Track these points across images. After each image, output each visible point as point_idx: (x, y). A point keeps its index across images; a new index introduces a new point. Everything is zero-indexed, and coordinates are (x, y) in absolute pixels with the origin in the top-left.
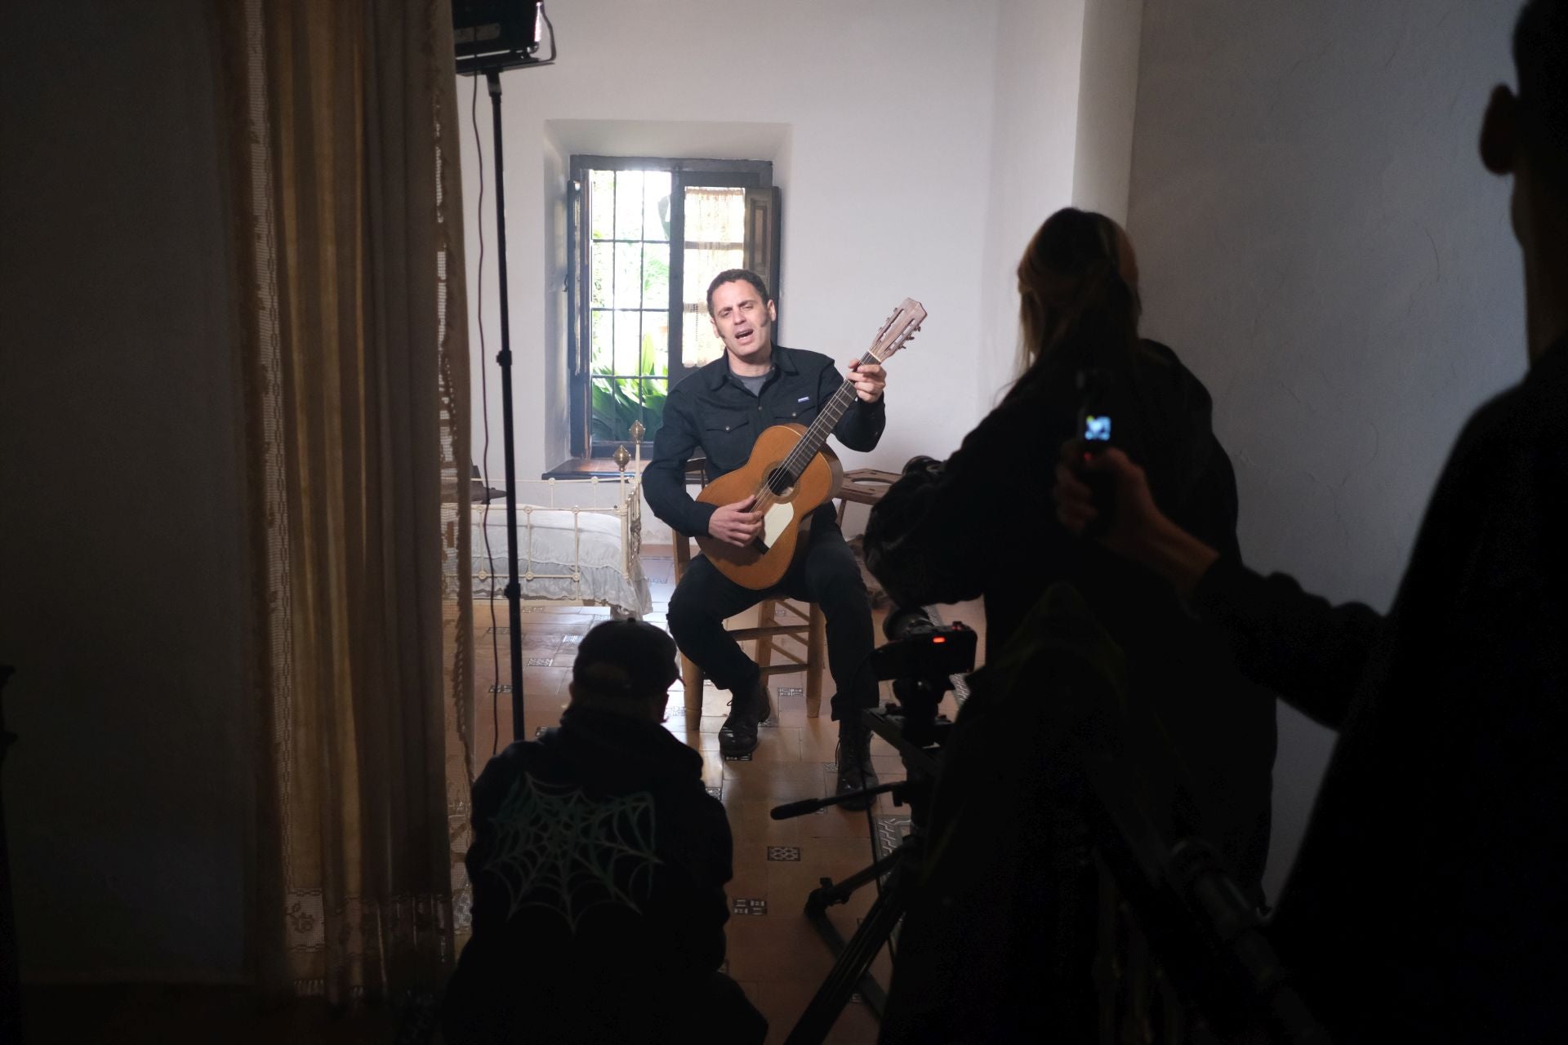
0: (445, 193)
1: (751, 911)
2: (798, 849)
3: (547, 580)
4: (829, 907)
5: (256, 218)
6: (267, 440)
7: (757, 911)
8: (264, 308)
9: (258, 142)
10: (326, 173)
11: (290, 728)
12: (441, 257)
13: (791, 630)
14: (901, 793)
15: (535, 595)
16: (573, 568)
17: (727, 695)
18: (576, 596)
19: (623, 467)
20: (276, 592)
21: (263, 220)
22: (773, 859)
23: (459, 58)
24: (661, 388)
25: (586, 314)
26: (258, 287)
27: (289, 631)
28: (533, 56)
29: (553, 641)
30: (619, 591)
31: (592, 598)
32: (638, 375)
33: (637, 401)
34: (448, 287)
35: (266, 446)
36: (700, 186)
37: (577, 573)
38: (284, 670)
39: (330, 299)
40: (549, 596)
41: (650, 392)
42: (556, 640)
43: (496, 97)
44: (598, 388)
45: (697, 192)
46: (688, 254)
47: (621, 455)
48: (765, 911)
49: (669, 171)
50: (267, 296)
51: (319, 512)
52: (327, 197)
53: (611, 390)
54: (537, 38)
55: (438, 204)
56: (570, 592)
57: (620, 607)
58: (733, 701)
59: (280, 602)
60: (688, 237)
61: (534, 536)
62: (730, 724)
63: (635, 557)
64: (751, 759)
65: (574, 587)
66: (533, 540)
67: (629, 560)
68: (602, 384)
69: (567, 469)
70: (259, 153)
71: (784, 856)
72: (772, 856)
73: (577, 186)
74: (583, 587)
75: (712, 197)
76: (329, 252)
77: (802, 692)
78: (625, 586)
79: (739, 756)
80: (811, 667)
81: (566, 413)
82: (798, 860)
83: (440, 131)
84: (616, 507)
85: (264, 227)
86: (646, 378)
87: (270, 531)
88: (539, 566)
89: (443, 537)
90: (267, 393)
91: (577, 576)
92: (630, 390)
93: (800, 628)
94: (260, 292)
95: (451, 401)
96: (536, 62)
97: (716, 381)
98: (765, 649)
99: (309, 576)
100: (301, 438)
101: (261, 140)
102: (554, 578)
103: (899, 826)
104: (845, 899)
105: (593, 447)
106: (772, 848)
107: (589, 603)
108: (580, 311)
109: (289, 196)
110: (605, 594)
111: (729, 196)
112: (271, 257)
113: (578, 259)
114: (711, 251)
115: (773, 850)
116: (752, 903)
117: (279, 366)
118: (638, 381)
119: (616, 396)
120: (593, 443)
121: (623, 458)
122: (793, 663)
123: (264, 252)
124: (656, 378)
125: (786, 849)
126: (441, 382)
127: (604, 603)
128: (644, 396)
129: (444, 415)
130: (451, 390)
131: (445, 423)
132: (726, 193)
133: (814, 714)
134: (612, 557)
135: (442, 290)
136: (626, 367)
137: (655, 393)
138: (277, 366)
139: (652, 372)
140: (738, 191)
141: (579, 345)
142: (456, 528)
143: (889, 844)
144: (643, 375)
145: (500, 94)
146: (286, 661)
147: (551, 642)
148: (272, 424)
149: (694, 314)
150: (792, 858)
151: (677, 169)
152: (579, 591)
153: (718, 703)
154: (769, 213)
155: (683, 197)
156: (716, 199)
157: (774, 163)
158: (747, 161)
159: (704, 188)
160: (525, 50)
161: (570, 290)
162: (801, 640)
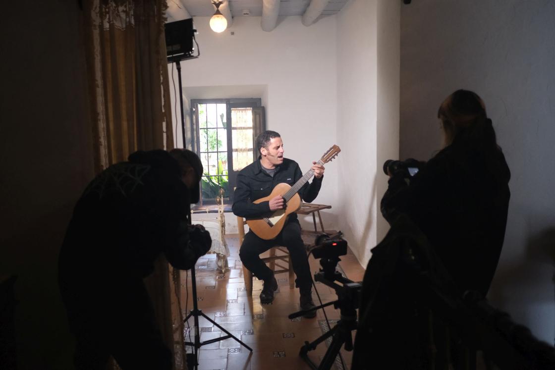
0: (165, 102)
1: (280, 356)
2: (293, 333)
4: (308, 352)
5: (98, 113)
7: (282, 356)
9: (98, 87)
10: (123, 97)
12: (164, 124)
13: (281, 258)
14: (336, 304)
21: (101, 113)
22: (285, 338)
24: (226, 179)
26: (100, 138)
28: (192, 55)
30: (219, 248)
32: (217, 175)
33: (218, 184)
34: (167, 134)
36: (236, 108)
39: (125, 140)
41: (222, 181)
43: (179, 70)
45: (236, 110)
46: (233, 131)
47: (218, 200)
48: (285, 355)
49: (225, 103)
50: (103, 140)
52: (123, 106)
53: (208, 181)
54: (193, 49)
55: (163, 105)
57: (220, 254)
60: (233, 126)
62: (263, 292)
64: (272, 304)
67: (222, 237)
70: (100, 91)
71: (289, 336)
72: (285, 336)
73: (194, 109)
75: (240, 111)
76: (125, 124)
77: (287, 280)
79: (268, 303)
82: (294, 337)
83: (163, 80)
84: (217, 218)
85: (102, 117)
86: (221, 176)
92: (215, 181)
93: (285, 257)
96: (192, 57)
98: (273, 264)
101: (100, 86)
104: (314, 348)
106: (284, 333)
109: (110, 105)
110: (214, 249)
111: (246, 111)
113: (195, 136)
114: (241, 130)
116: (280, 353)
118: (217, 177)
119: (210, 183)
120: (203, 200)
122: (283, 269)
123: (102, 125)
124: (224, 176)
125: (289, 334)
127: (214, 253)
128: (220, 182)
132: (245, 110)
133: (292, 287)
134: (216, 236)
136: (213, 172)
137: (223, 181)
139: (222, 174)
140: (250, 109)
143: (326, 330)
144: (219, 175)
145: (180, 68)
149: (236, 152)
150: (292, 337)
151: (228, 102)
153: (258, 285)
154: (261, 116)
155: (231, 112)
156: (242, 112)
157: (262, 99)
158: (252, 98)
159: (238, 108)
160: (189, 53)
161: (193, 146)
162: (286, 261)
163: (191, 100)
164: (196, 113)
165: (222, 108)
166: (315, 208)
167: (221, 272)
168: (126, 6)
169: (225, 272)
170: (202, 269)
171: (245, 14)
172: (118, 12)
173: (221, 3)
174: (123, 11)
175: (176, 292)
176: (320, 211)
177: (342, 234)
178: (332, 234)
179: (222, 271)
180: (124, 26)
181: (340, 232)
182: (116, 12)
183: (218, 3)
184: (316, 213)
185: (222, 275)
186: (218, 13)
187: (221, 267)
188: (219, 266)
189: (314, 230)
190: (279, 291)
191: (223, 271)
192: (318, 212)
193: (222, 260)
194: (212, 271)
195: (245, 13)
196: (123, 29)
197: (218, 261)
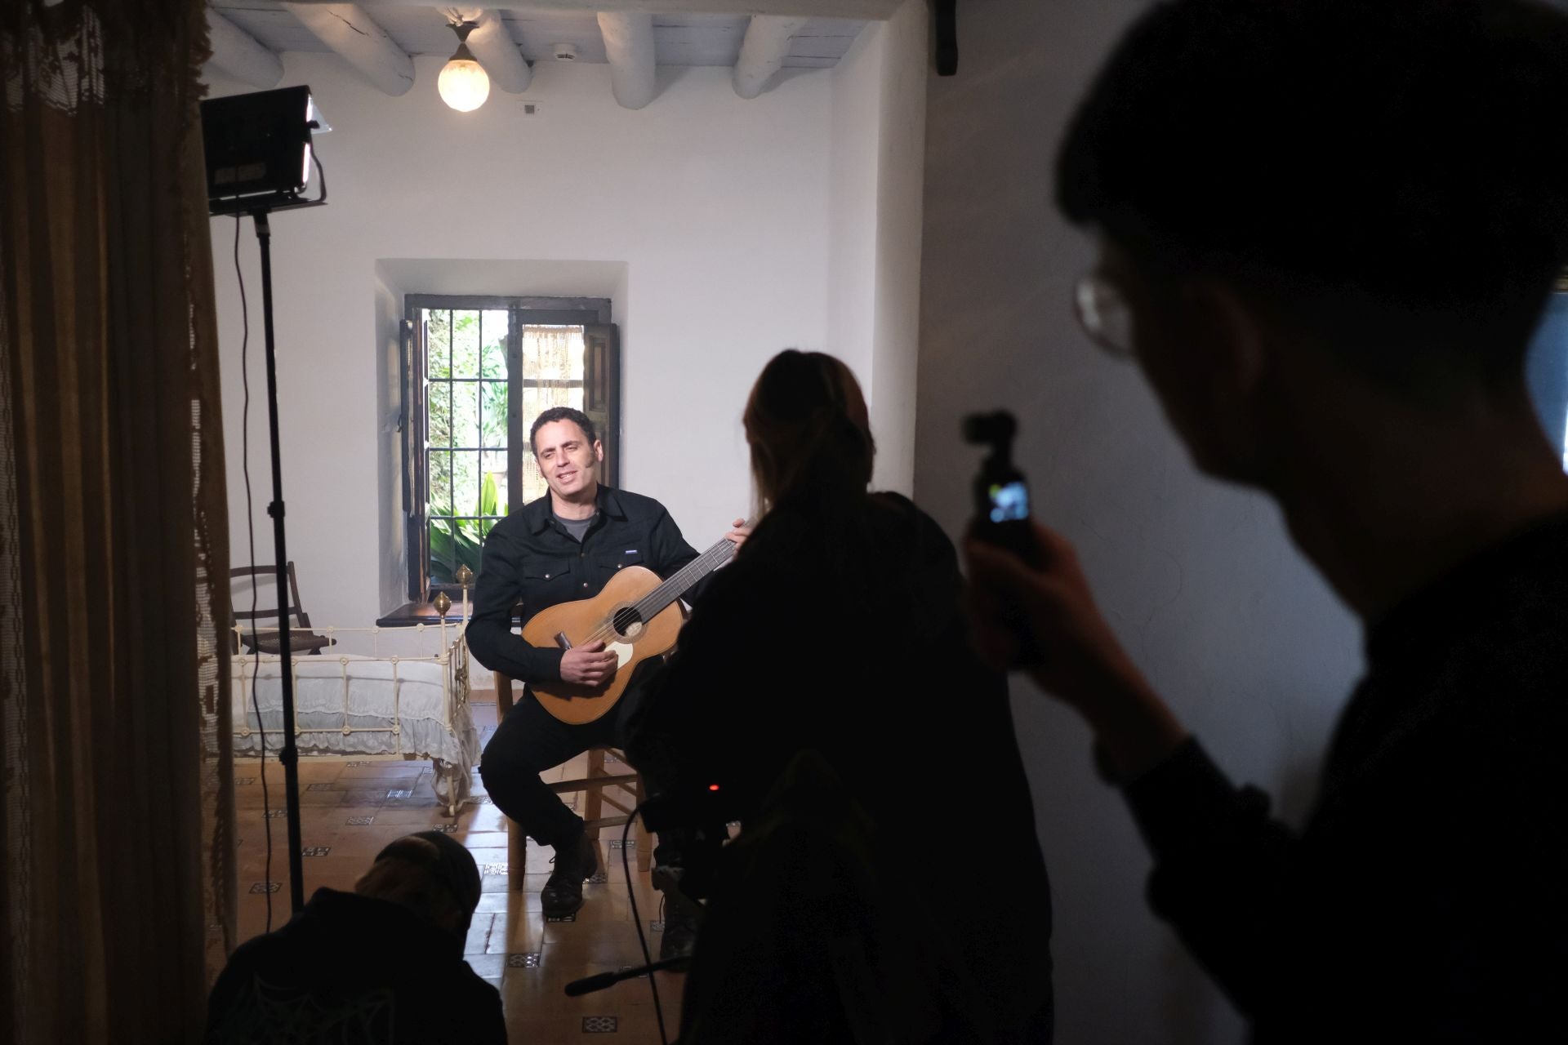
0: (196, 339)
2: (616, 1018)
3: (365, 734)
10: (68, 318)
11: (29, 919)
12: (196, 405)
13: (620, 780)
15: (352, 750)
16: (392, 721)
17: (549, 852)
18: (396, 749)
19: (444, 614)
20: (12, 769)
22: (588, 1031)
25: (420, 455)
27: (28, 811)
28: (301, 196)
29: (377, 796)
30: (441, 743)
31: (412, 751)
32: (477, 516)
34: (202, 436)
36: (537, 324)
37: (396, 726)
38: (23, 854)
39: (71, 452)
40: (368, 751)
42: (379, 796)
43: (264, 238)
44: (437, 529)
45: (535, 330)
46: (527, 391)
47: (442, 602)
49: (506, 309)
51: (61, 679)
52: (69, 343)
53: (450, 531)
54: (305, 178)
55: (191, 349)
56: (390, 746)
57: (443, 760)
58: (557, 857)
59: (16, 779)
60: (526, 376)
61: (351, 689)
62: (551, 884)
63: (462, 706)
64: (574, 920)
65: (394, 740)
66: (350, 693)
67: (453, 709)
68: (441, 525)
69: (405, 614)
71: (600, 1027)
72: (587, 1027)
73: (410, 325)
75: (550, 335)
77: (634, 844)
78: (448, 738)
79: (562, 917)
81: (402, 558)
84: (437, 655)
86: (487, 518)
87: (6, 702)
88: (356, 719)
89: (201, 703)
91: (396, 729)
92: (469, 531)
93: (629, 778)
95: (208, 557)
96: (304, 203)
97: (537, 525)
98: (595, 801)
99: (51, 751)
100: (42, 601)
102: (373, 732)
106: (588, 1018)
107: (410, 757)
108: (415, 452)
109: (26, 341)
110: (426, 747)
111: (568, 334)
112: (6, 406)
113: (411, 399)
114: (550, 389)
115: (588, 1022)
117: (17, 524)
118: (477, 521)
119: (456, 537)
120: (431, 586)
121: (444, 605)
122: (622, 814)
125: (603, 1019)
126: (197, 538)
127: (426, 756)
129: (201, 572)
130: (208, 546)
131: (202, 580)
132: (564, 331)
133: (644, 867)
134: (434, 708)
135: (196, 440)
136: (466, 506)
138: (14, 523)
139: (494, 512)
140: (577, 328)
141: (413, 486)
142: (216, 692)
144: (482, 516)
145: (268, 235)
146: (24, 844)
147: (375, 799)
148: (9, 586)
150: (608, 1030)
151: (514, 308)
152: (399, 744)
153: (541, 860)
154: (607, 350)
155: (521, 336)
156: (555, 337)
157: (612, 300)
158: (585, 298)
159: (542, 326)
160: (292, 190)
161: (404, 430)
162: (629, 790)
163: (407, 296)
164: (416, 335)
167: (446, 813)
168: (79, 43)
169: (458, 813)
170: (397, 799)
171: (561, 56)
172: (57, 58)
173: (472, 25)
174: (71, 57)
179: (447, 810)
182: (51, 58)
183: (459, 25)
185: (451, 820)
186: (464, 53)
187: (444, 799)
188: (439, 796)
191: (452, 809)
193: (450, 779)
194: (424, 806)
195: (564, 53)
196: (72, 110)
197: (438, 781)
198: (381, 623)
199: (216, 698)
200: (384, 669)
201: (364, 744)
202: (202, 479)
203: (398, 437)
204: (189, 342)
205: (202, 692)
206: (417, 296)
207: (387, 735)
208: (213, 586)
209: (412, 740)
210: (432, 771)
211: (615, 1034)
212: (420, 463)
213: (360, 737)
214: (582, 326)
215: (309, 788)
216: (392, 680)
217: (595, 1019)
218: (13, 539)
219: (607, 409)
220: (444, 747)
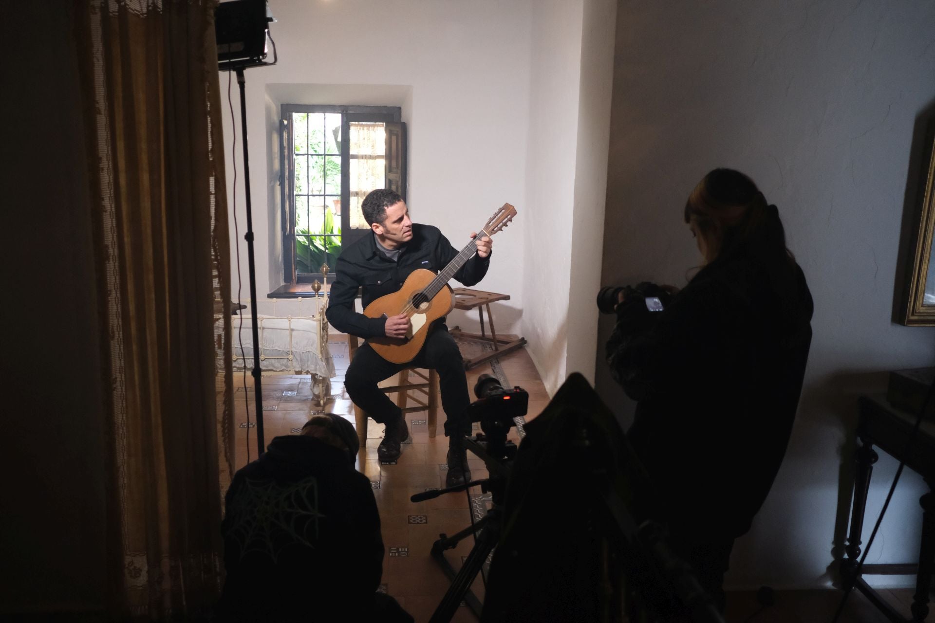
0: (213, 143)
1: (400, 554)
2: (426, 517)
3: (273, 360)
4: (445, 551)
5: (101, 159)
6: (109, 289)
7: (403, 554)
8: (106, 211)
9: (100, 113)
10: (143, 132)
11: (125, 458)
12: (212, 180)
13: (419, 387)
14: (486, 486)
15: (266, 369)
16: (288, 352)
18: (290, 369)
19: (317, 292)
20: (116, 378)
21: (104, 159)
22: (411, 523)
23: (219, 62)
24: (337, 241)
25: (292, 198)
26: (103, 199)
27: (124, 401)
28: (263, 61)
29: (277, 395)
30: (316, 366)
31: (300, 370)
32: (323, 234)
33: (323, 249)
34: (216, 198)
35: (109, 292)
36: (358, 122)
37: (291, 355)
38: (121, 424)
39: (146, 204)
40: (275, 369)
41: (331, 244)
42: (279, 394)
43: (242, 84)
44: (299, 241)
45: (355, 125)
46: (352, 162)
47: (316, 285)
48: (408, 554)
49: (340, 113)
50: (108, 203)
51: (142, 330)
52: (143, 146)
53: (307, 243)
54: (266, 51)
55: (210, 150)
56: (287, 366)
57: (317, 375)
58: (386, 430)
59: (118, 384)
60: (352, 152)
61: (265, 334)
62: (384, 443)
63: (325, 344)
64: (396, 463)
65: (289, 363)
66: (264, 336)
67: (322, 347)
68: (302, 239)
69: (282, 291)
70: (102, 120)
71: (418, 521)
72: (411, 521)
73: (286, 122)
74: (295, 364)
75: (365, 128)
76: (145, 178)
77: (425, 422)
78: (320, 363)
79: (390, 462)
80: (431, 408)
81: (281, 258)
82: (426, 523)
83: (210, 107)
84: (313, 316)
85: (106, 164)
86: (329, 236)
87: (112, 342)
88: (268, 352)
89: (216, 344)
90: (109, 261)
91: (291, 357)
92: (319, 243)
93: (424, 385)
94: (103, 202)
95: (219, 263)
96: (265, 64)
98: (403, 398)
99: (136, 369)
100: (130, 287)
101: (103, 112)
102: (278, 358)
103: (484, 500)
104: (454, 546)
105: (298, 277)
106: (411, 516)
107: (299, 373)
108: (289, 198)
109: (121, 145)
110: (308, 367)
111: (376, 128)
112: (110, 181)
113: (286, 166)
114: (365, 160)
115: (411, 518)
116: (400, 550)
117: (116, 245)
118: (323, 237)
119: (311, 246)
120: (297, 275)
121: (317, 287)
122: (420, 405)
123: (106, 178)
124: (335, 236)
125: (419, 517)
126: (213, 253)
127: (307, 373)
128: (327, 246)
129: (215, 273)
130: (219, 257)
131: (215, 277)
132: (374, 126)
133: (433, 435)
134: (312, 345)
135: (213, 199)
136: (316, 228)
137: (333, 244)
138: (115, 245)
139: (332, 232)
140: (381, 124)
141: (288, 217)
142: (223, 338)
143: (479, 511)
144: (326, 234)
145: (244, 82)
146: (123, 418)
147: (276, 396)
148: (112, 279)
149: (356, 198)
150: (422, 522)
151: (345, 112)
152: (292, 366)
154: (400, 138)
155: (349, 129)
156: (368, 129)
157: (402, 108)
158: (386, 106)
159: (361, 123)
160: (259, 57)
161: (282, 185)
162: (424, 392)
163: (282, 105)
164: (289, 128)
165: (335, 120)
166: (481, 298)
167: (318, 404)
169: (325, 404)
170: (289, 397)
175: (226, 456)
176: (490, 304)
177: (526, 342)
178: (510, 342)
179: (319, 402)
180: (145, 10)
181: (523, 339)
184: (484, 307)
185: (320, 408)
187: (318, 397)
188: (314, 395)
189: (480, 333)
190: (411, 441)
191: (322, 402)
192: (487, 305)
193: (321, 385)
194: (304, 400)
196: (143, 14)
197: (314, 386)
198: (270, 296)
199: (223, 341)
200: (283, 323)
201: (273, 365)
202: (216, 220)
203: (278, 189)
204: (208, 145)
205: (216, 338)
206: (288, 105)
207: (285, 361)
208: (221, 280)
209: (300, 364)
210: (310, 381)
211: (426, 524)
212: (292, 204)
213: (270, 361)
214: (384, 123)
215: (238, 389)
216: (288, 330)
217: (414, 517)
218: (114, 254)
219: (399, 171)
220: (318, 367)
